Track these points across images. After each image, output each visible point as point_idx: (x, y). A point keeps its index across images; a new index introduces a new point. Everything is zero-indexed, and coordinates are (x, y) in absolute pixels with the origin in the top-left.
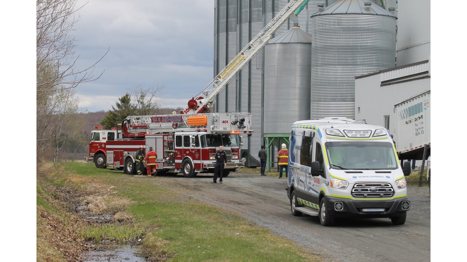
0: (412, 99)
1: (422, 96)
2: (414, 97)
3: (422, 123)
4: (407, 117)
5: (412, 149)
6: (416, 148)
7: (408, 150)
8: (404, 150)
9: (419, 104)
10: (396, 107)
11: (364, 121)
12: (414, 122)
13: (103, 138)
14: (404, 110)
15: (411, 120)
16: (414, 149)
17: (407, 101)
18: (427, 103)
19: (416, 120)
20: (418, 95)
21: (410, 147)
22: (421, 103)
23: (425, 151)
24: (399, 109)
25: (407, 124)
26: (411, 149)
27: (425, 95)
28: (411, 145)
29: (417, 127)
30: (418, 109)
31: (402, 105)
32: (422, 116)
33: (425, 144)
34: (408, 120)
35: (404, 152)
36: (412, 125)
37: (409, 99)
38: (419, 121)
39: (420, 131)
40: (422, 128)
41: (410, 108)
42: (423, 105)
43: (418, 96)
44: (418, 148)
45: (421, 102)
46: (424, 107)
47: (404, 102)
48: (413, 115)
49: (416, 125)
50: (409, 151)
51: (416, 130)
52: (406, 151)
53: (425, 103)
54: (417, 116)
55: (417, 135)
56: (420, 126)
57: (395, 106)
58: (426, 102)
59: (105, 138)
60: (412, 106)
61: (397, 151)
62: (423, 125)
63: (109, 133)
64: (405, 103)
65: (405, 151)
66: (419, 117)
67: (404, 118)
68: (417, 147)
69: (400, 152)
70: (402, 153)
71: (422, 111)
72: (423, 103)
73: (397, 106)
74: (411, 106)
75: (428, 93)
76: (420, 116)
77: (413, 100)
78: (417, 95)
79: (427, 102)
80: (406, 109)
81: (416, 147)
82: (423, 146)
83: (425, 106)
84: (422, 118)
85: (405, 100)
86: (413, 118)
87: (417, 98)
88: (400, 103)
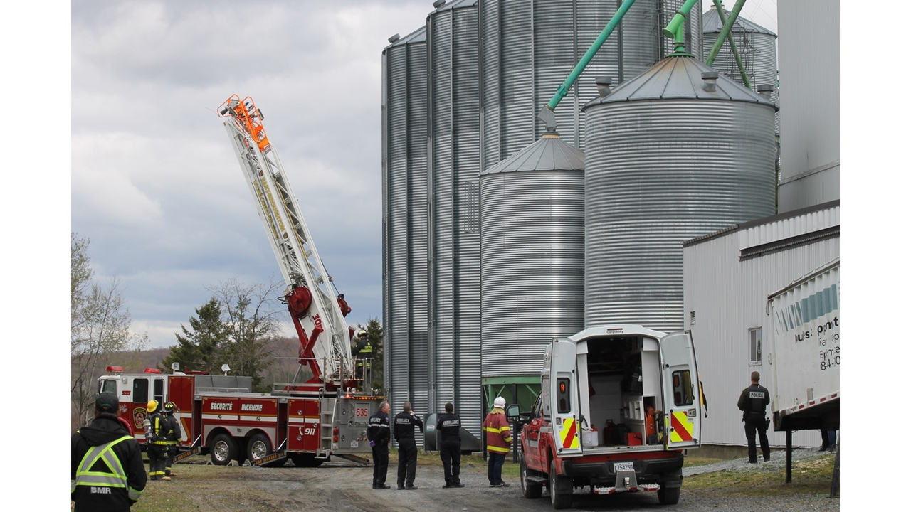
0: (811, 278)
1: (836, 270)
2: (814, 272)
3: (837, 337)
4: (798, 324)
5: (813, 403)
6: (821, 400)
7: (803, 406)
8: (793, 407)
9: (827, 290)
10: (772, 301)
11: (688, 335)
12: (815, 337)
13: (123, 392)
14: (792, 306)
15: (810, 331)
16: (818, 402)
17: (797, 285)
19: (821, 329)
20: (825, 267)
21: (809, 399)
24: (780, 305)
25: (800, 340)
26: (811, 404)
28: (810, 393)
29: (825, 349)
30: (825, 302)
31: (786, 294)
32: (836, 319)
34: (801, 330)
35: (792, 412)
36: (811, 345)
37: (803, 278)
38: (828, 333)
39: (831, 357)
40: (837, 349)
41: (805, 301)
43: (826, 270)
44: (827, 400)
45: (833, 286)
47: (790, 288)
48: (814, 318)
49: (822, 344)
50: (805, 407)
51: (823, 356)
52: (798, 410)
54: (822, 320)
55: (823, 368)
56: (831, 345)
57: (769, 298)
59: (128, 393)
60: (812, 297)
61: (776, 410)
62: (838, 343)
63: (136, 381)
64: (792, 291)
65: (795, 408)
66: (829, 323)
67: (792, 327)
68: (824, 399)
69: (784, 412)
70: (787, 413)
71: (837, 308)
73: (775, 299)
74: (807, 297)
76: (832, 320)
77: (813, 280)
78: (823, 268)
80: (797, 303)
81: (823, 397)
84: (836, 325)
85: (794, 283)
86: (813, 325)
87: (823, 275)
88: (783, 289)
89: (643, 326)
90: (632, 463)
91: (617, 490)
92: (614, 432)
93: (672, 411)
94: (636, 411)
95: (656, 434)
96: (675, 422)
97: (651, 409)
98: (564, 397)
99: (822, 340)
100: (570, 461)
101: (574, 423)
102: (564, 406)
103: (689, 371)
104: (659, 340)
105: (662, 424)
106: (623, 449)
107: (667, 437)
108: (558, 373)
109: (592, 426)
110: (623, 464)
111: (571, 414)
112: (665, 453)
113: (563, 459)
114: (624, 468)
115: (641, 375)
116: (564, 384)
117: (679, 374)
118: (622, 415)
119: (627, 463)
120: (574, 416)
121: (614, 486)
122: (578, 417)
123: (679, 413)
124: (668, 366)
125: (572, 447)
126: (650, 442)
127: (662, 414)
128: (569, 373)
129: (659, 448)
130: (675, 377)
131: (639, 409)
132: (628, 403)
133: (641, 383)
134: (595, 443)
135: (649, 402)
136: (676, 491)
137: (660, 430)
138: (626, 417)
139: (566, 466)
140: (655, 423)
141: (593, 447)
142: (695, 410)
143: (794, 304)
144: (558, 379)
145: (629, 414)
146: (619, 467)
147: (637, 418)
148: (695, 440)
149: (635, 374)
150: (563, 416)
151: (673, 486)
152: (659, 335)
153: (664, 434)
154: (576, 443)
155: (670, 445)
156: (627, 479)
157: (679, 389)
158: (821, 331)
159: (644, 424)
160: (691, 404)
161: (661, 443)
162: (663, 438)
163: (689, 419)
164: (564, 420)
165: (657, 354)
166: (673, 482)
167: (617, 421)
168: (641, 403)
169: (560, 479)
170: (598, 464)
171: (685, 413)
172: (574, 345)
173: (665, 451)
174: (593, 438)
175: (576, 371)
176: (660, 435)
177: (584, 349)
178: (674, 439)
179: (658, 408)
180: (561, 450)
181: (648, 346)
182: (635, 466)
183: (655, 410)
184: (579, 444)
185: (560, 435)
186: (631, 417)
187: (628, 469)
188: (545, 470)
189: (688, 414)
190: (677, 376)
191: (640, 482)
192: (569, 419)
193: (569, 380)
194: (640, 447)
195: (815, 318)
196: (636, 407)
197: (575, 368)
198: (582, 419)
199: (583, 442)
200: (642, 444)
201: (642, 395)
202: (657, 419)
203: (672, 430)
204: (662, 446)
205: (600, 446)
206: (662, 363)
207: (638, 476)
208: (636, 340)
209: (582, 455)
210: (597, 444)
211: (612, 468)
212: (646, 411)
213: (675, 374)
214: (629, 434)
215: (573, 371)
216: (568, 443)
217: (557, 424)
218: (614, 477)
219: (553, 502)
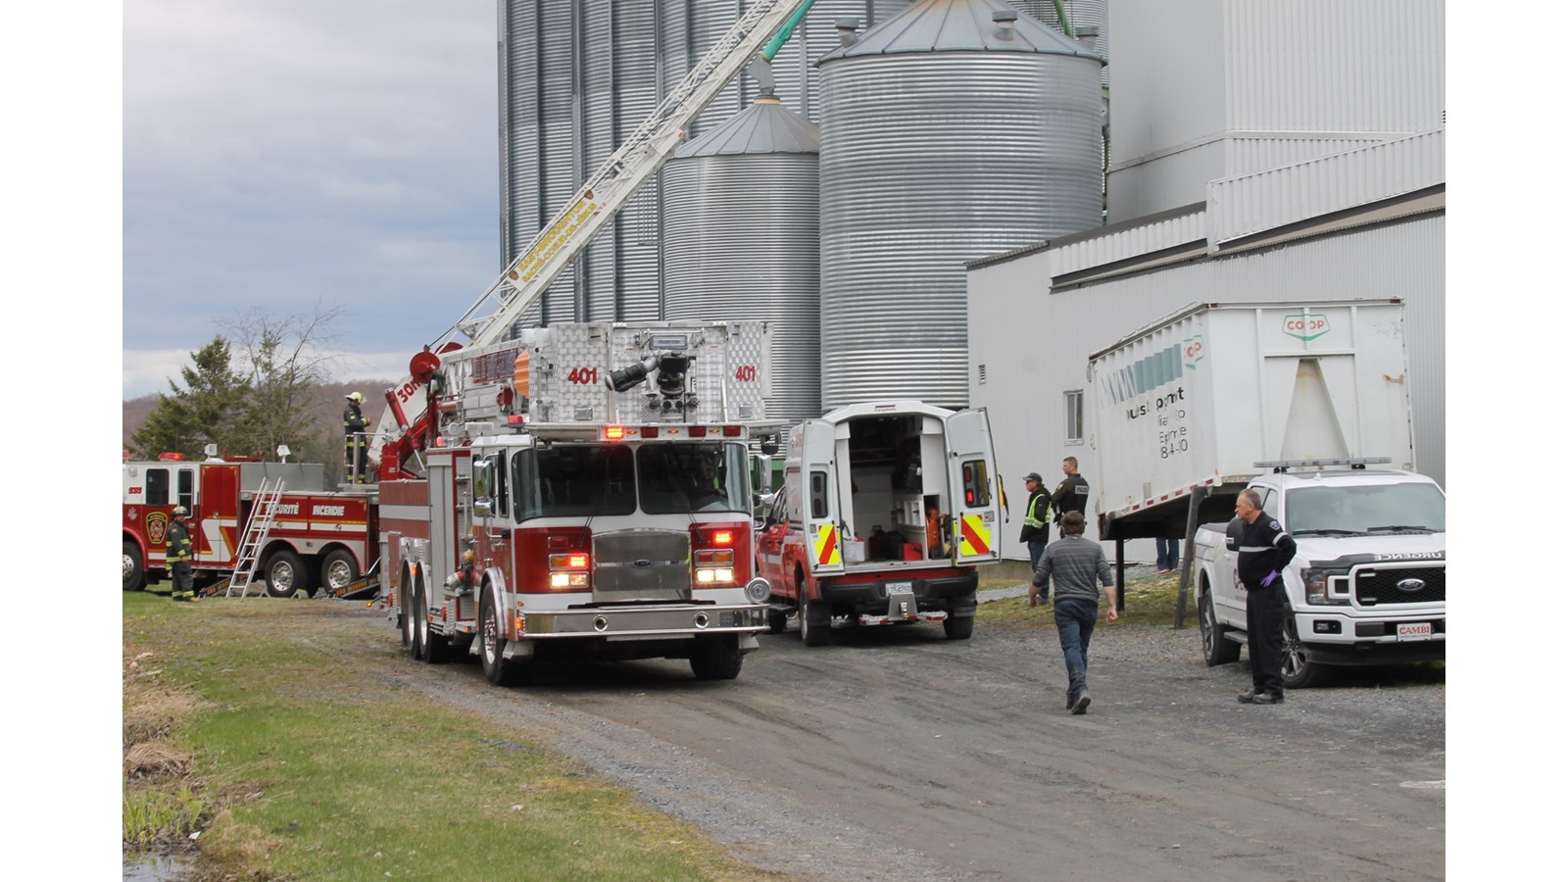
0: (1148, 333)
1: (1180, 323)
2: (1151, 326)
3: (1181, 414)
4: (1131, 396)
5: (1152, 502)
6: (1162, 499)
7: (1137, 507)
8: (1125, 507)
9: (1168, 351)
10: (1095, 362)
11: (982, 413)
12: (1154, 413)
13: (131, 489)
14: (1121, 371)
15: (1146, 405)
16: (1158, 502)
17: (1128, 342)
18: (1197, 347)
19: (1161, 404)
20: (1165, 319)
21: (1145, 498)
22: (1178, 347)
23: (1193, 510)
24: (1106, 368)
25: (1134, 418)
26: (1149, 503)
27: (1190, 319)
28: (1147, 489)
29: (1166, 429)
30: (1165, 366)
31: (1113, 354)
32: (1180, 391)
33: (1194, 484)
34: (1134, 404)
35: (1124, 514)
36: (1148, 424)
37: (1137, 333)
38: (1171, 409)
39: (1175, 441)
40: (1183, 430)
41: (1139, 364)
42: (1184, 353)
43: (1167, 325)
44: (1170, 499)
45: (1176, 345)
46: (1185, 360)
47: (1119, 346)
49: (1163, 422)
50: (1141, 508)
51: (1163, 439)
52: (1131, 511)
53: (1190, 348)
54: (1163, 391)
55: (1165, 455)
56: (1174, 424)
57: (1091, 358)
58: (1192, 344)
59: (137, 490)
60: (1149, 359)
61: (1101, 512)
62: (1184, 423)
63: (150, 473)
64: (1122, 350)
65: (1128, 508)
66: (1171, 395)
67: (1122, 400)
68: (1166, 497)
69: (1112, 514)
70: (1117, 516)
71: (1180, 375)
72: (1184, 346)
73: (1099, 361)
74: (1142, 359)
75: (1199, 315)
76: (1175, 391)
77: (1150, 337)
78: (1163, 321)
79: (1197, 344)
80: (1129, 367)
81: (1164, 494)
82: (1187, 492)
83: (1191, 355)
84: (1181, 398)
85: (1124, 339)
86: (1150, 397)
87: (1164, 331)
88: (1109, 347)
89: (924, 402)
90: (909, 584)
91: (891, 619)
92: (885, 543)
93: (962, 514)
94: (914, 515)
95: (940, 544)
96: (966, 529)
97: (933, 512)
98: (820, 496)
99: (1162, 417)
100: (826, 582)
101: (833, 530)
102: (820, 509)
103: (983, 461)
104: (944, 420)
105: (949, 531)
106: (897, 566)
107: (956, 548)
108: (812, 465)
109: (856, 534)
110: (898, 585)
111: (829, 519)
112: (954, 570)
113: (819, 579)
114: (900, 591)
115: (920, 466)
116: (819, 481)
117: (971, 465)
118: (894, 519)
119: (904, 584)
120: (833, 522)
121: (884, 612)
122: (838, 524)
123: (972, 517)
124: (955, 454)
125: (830, 563)
126: (933, 555)
127: (949, 519)
128: (826, 465)
129: (945, 563)
130: (966, 470)
131: (917, 512)
132: (902, 503)
133: (920, 478)
134: (861, 558)
135: (932, 502)
136: (969, 620)
137: (946, 540)
138: (900, 522)
139: (823, 589)
140: (939, 530)
141: (857, 563)
142: (992, 512)
143: (1124, 367)
144: (812, 473)
145: (903, 519)
146: (891, 589)
147: (915, 523)
148: (993, 553)
149: (912, 465)
150: (818, 522)
151: (965, 614)
152: (944, 414)
153: (951, 544)
154: (835, 557)
155: (960, 559)
156: (904, 605)
157: (971, 485)
158: (1161, 406)
159: (925, 531)
160: (988, 505)
161: (948, 556)
162: (950, 550)
163: (986, 525)
164: (820, 527)
165: (941, 438)
166: (964, 609)
167: (887, 528)
168: (921, 504)
169: (814, 605)
170: (865, 585)
171: (980, 516)
172: (832, 427)
173: (953, 568)
174: (858, 550)
175: (835, 462)
176: (946, 547)
177: (845, 433)
178: (966, 552)
179: (943, 510)
180: (816, 567)
181: (928, 428)
182: (914, 588)
183: (938, 512)
184: (840, 559)
185: (815, 548)
186: (907, 522)
187: (904, 592)
188: (793, 593)
189: (983, 518)
190: (969, 468)
191: (920, 609)
192: (826, 525)
193: (825, 475)
194: (921, 562)
195: (1153, 388)
196: (914, 509)
197: (833, 459)
198: (843, 525)
199: (845, 556)
200: (922, 558)
201: (922, 492)
202: (943, 526)
203: (963, 539)
204: (949, 560)
205: (866, 561)
206: (949, 450)
207: (918, 601)
208: (913, 421)
209: (843, 574)
210: (863, 559)
211: (882, 590)
212: (928, 514)
213: (966, 465)
214: (906, 545)
215: (831, 462)
216: (825, 557)
217: (812, 532)
218: (886, 603)
219: (804, 636)
